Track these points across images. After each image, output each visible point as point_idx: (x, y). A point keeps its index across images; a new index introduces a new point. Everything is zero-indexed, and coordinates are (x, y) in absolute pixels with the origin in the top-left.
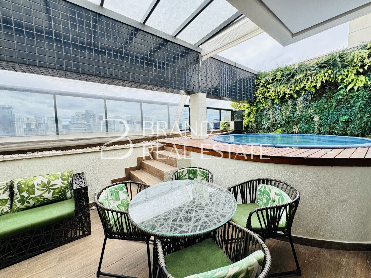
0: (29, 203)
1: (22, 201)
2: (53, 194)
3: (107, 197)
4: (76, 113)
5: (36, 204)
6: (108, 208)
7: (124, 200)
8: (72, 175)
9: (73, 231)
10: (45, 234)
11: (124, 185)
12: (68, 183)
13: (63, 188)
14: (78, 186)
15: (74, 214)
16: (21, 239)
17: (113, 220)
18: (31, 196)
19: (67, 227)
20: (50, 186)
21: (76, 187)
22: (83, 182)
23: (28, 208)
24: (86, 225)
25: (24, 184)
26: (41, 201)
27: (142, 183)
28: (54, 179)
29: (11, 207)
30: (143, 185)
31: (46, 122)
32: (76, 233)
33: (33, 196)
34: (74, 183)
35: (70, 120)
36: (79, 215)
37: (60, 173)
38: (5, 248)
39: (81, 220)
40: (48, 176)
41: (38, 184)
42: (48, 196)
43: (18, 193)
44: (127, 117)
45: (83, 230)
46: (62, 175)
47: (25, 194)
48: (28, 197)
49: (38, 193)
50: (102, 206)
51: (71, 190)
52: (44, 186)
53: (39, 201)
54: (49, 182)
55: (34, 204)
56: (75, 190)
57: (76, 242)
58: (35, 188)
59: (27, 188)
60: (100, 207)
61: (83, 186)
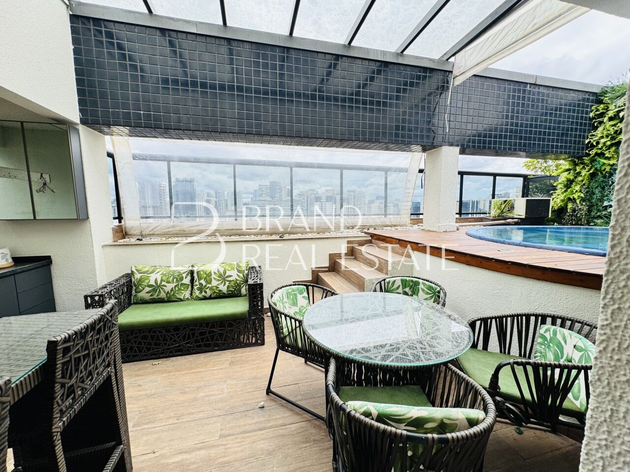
0: (206, 292)
1: (201, 289)
2: (228, 287)
3: (282, 299)
4: (260, 185)
5: (213, 296)
6: (282, 310)
7: (303, 308)
8: (248, 268)
9: (245, 336)
10: (219, 330)
11: (305, 287)
12: (244, 276)
13: (238, 282)
14: (253, 281)
15: (247, 314)
16: (199, 329)
17: (287, 329)
18: (208, 285)
19: (240, 329)
20: (226, 277)
21: (251, 282)
22: (259, 277)
23: (205, 298)
24: (259, 332)
25: (203, 271)
26: (217, 293)
27: (328, 289)
28: (230, 269)
29: (191, 294)
30: (329, 291)
31: (226, 199)
32: (248, 338)
33: (210, 286)
34: (249, 277)
35: (251, 196)
36: (253, 318)
37: (235, 263)
38: (186, 334)
39: (254, 323)
40: (224, 264)
41: (215, 273)
42: (224, 288)
43: (197, 280)
44: (327, 191)
45: (256, 337)
46: (238, 265)
47: (203, 282)
48: (205, 286)
49: (214, 283)
50: (275, 306)
51: (246, 286)
52: (220, 276)
53: (215, 292)
54: (225, 272)
55: (211, 295)
56: (249, 285)
57: (248, 349)
58: (212, 277)
59: (205, 276)
60: (273, 308)
61: (258, 282)
